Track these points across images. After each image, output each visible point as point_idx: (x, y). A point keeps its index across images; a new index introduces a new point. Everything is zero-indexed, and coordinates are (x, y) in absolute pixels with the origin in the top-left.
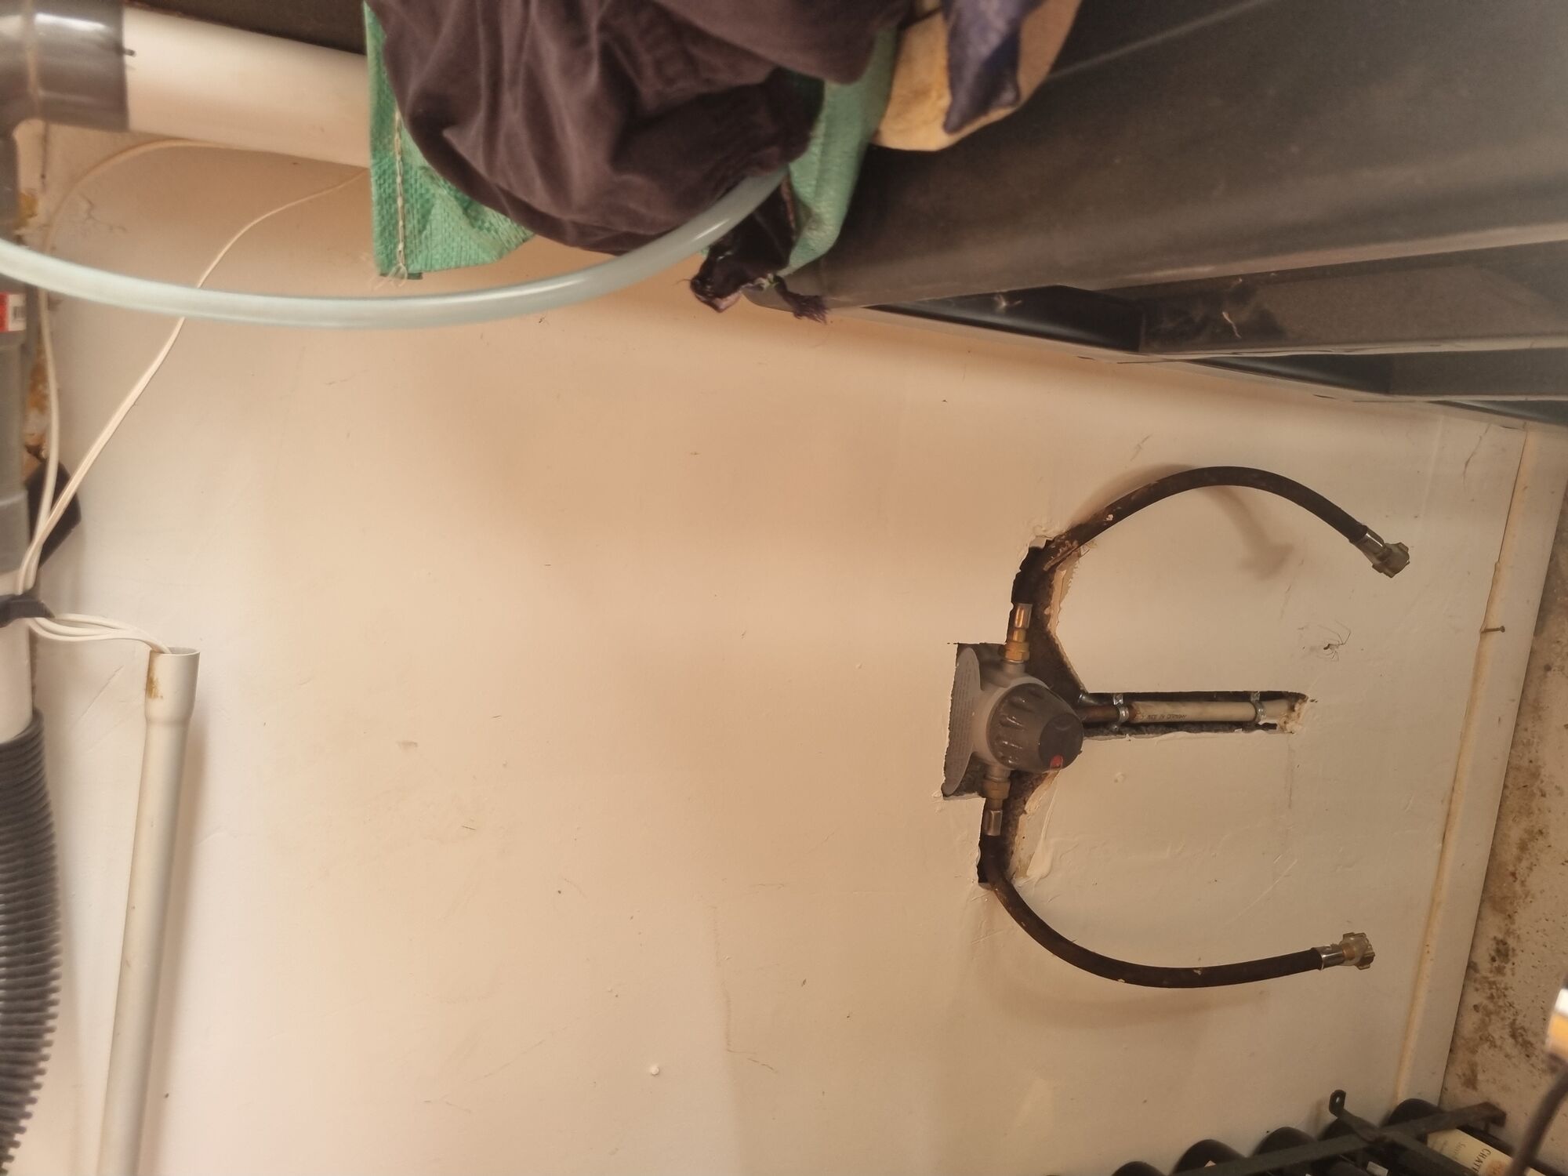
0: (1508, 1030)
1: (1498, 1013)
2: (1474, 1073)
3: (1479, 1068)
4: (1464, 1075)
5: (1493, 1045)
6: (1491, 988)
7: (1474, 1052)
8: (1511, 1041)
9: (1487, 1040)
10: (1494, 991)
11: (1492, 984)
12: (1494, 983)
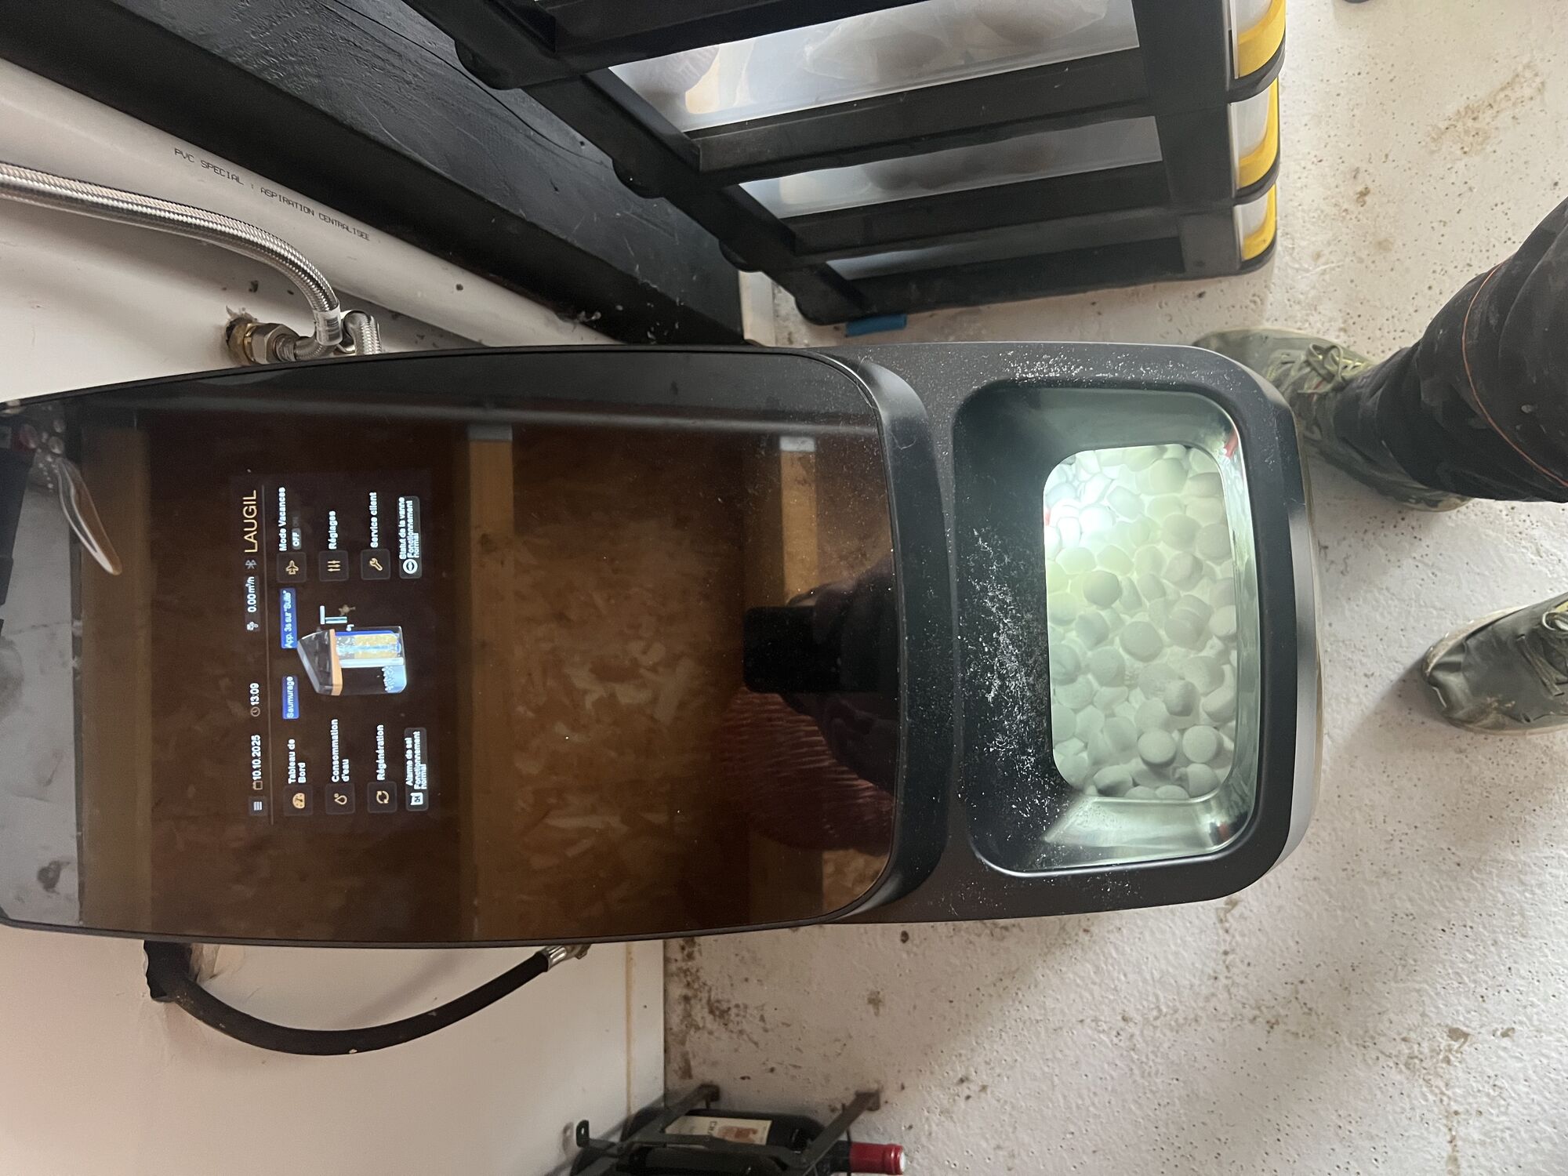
0: (706, 1010)
1: (695, 996)
2: (687, 1062)
3: (691, 1056)
4: (680, 1068)
5: (698, 1028)
6: (686, 976)
7: (683, 1043)
8: (710, 1017)
9: (692, 1025)
10: (689, 979)
11: (686, 972)
12: (688, 970)
